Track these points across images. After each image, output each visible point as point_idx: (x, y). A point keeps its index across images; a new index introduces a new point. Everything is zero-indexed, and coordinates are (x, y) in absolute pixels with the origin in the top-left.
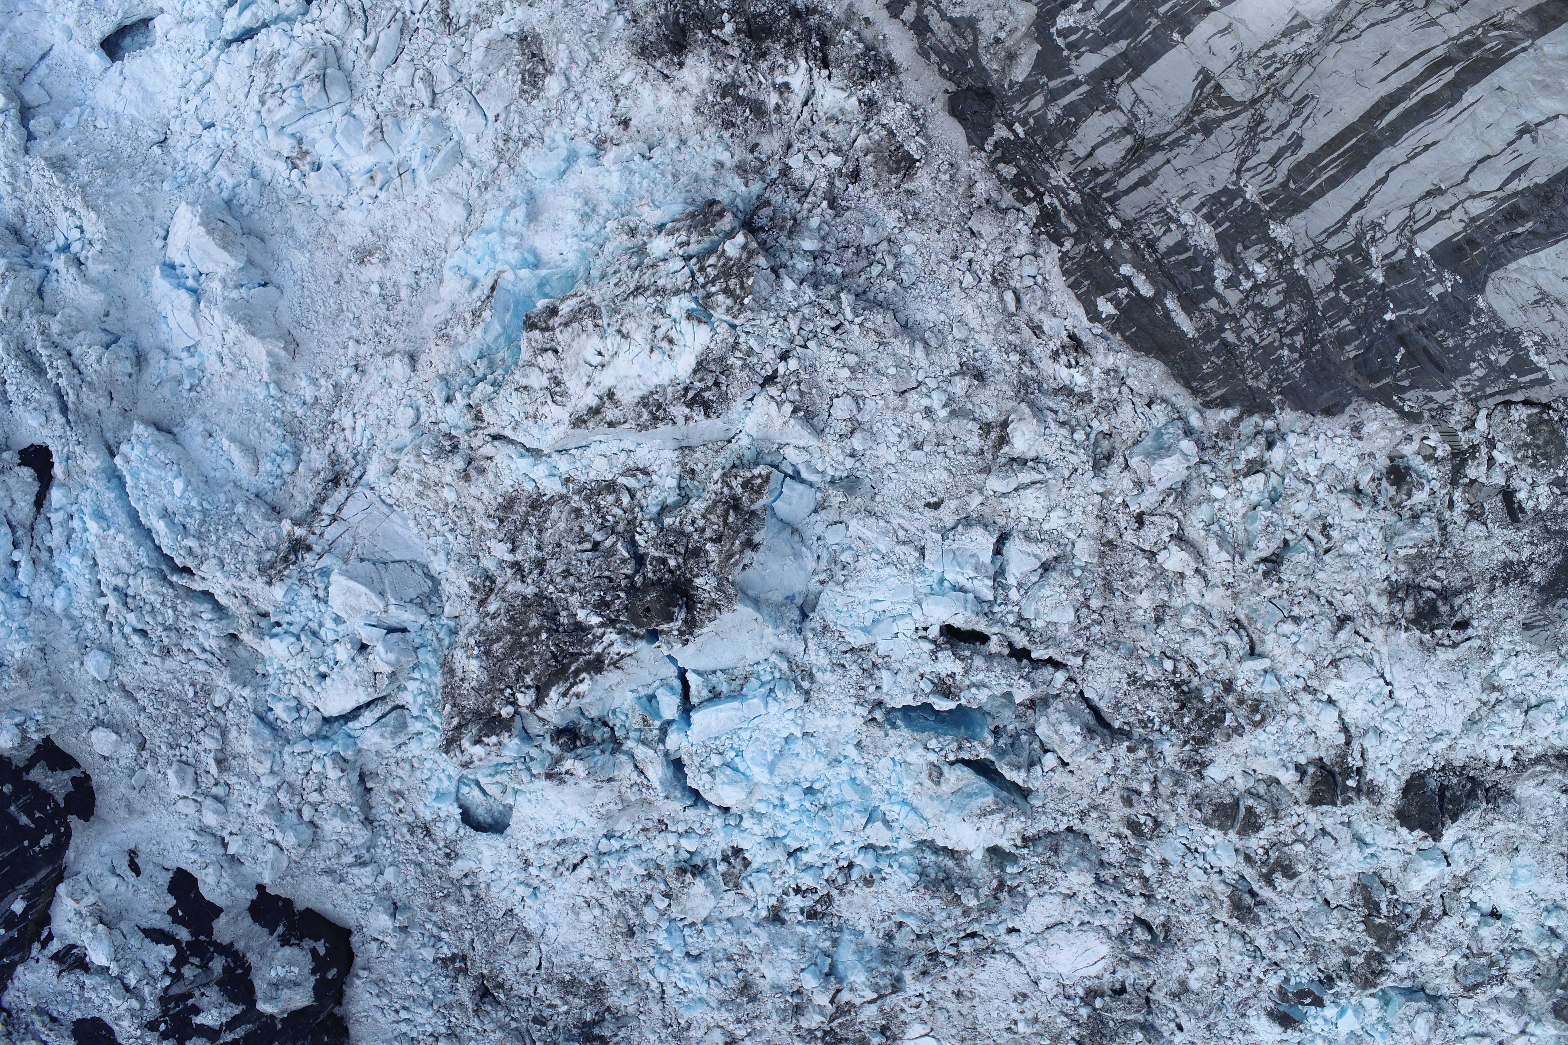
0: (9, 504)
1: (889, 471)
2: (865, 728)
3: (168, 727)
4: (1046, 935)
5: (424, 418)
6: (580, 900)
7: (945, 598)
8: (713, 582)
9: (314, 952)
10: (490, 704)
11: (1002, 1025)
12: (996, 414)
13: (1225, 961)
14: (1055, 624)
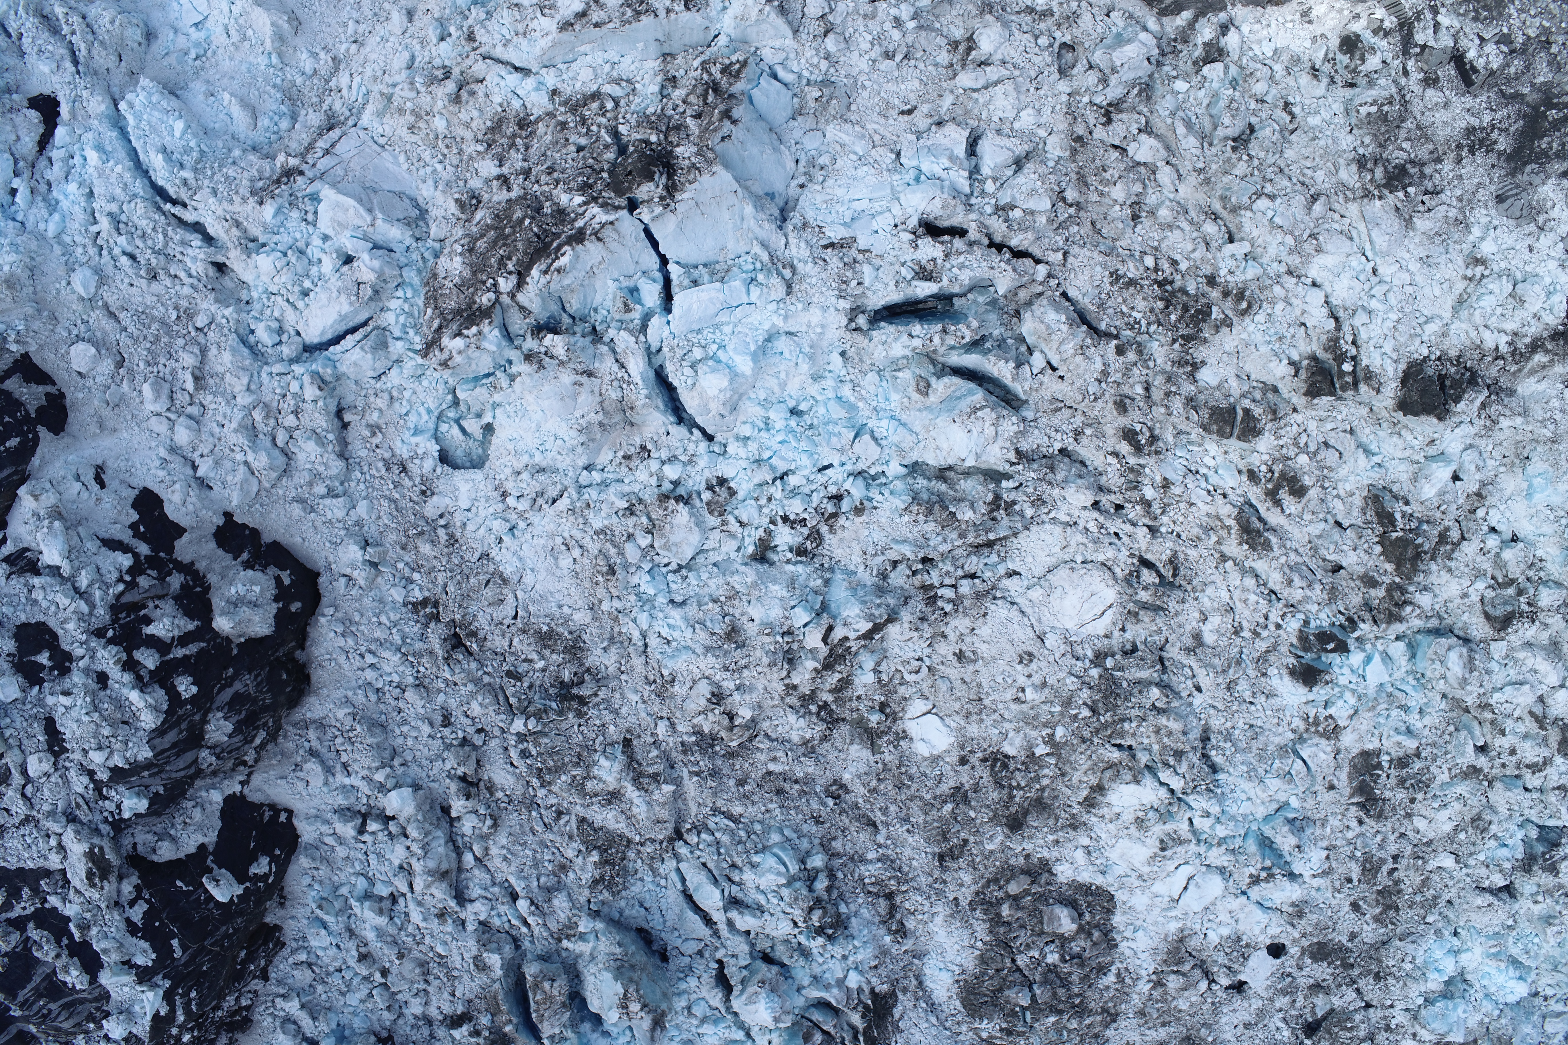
0: (14, 137)
1: (862, 78)
2: (848, 335)
3: (148, 345)
4: (1050, 576)
5: (418, 60)
6: (559, 540)
7: (922, 186)
8: (694, 149)
9: (278, 580)
10: (472, 298)
11: (1009, 695)
12: (962, 31)
13: (1239, 606)
14: (1032, 213)
